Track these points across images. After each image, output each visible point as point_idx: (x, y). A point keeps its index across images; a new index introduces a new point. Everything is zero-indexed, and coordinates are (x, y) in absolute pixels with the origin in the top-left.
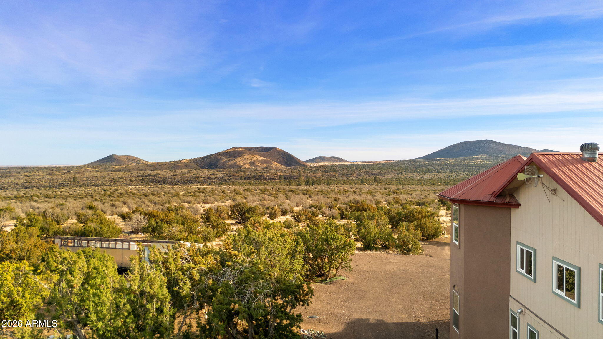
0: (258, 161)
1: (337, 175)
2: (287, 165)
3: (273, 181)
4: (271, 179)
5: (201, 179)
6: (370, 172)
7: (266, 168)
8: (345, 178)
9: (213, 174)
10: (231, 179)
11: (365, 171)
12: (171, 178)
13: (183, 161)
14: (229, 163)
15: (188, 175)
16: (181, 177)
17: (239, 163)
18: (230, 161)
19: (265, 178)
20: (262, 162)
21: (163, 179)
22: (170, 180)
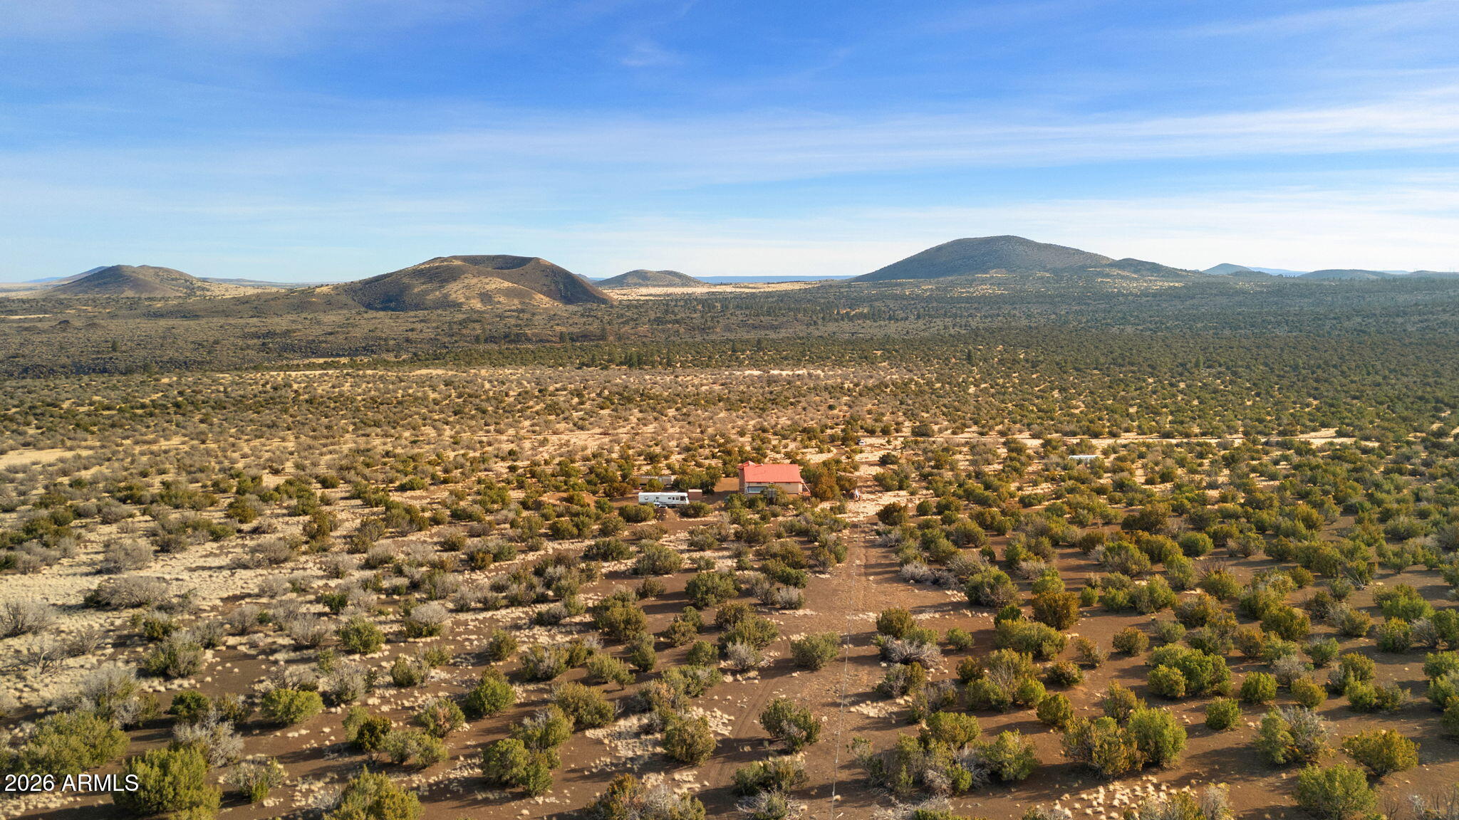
0: (499, 291)
1: (682, 330)
2: (568, 300)
3: (548, 345)
4: (541, 341)
5: (392, 342)
6: (751, 321)
7: (523, 311)
8: (699, 339)
9: (412, 330)
10: (456, 341)
11: (741, 318)
12: (326, 342)
13: (318, 290)
14: (430, 297)
15: (357, 333)
16: (346, 338)
17: (454, 296)
18: (432, 291)
19: (529, 340)
20: (508, 293)
21: (308, 342)
22: (324, 345)
